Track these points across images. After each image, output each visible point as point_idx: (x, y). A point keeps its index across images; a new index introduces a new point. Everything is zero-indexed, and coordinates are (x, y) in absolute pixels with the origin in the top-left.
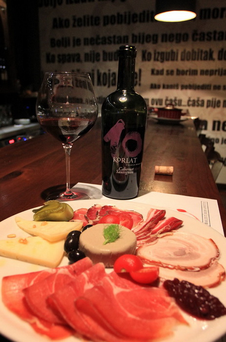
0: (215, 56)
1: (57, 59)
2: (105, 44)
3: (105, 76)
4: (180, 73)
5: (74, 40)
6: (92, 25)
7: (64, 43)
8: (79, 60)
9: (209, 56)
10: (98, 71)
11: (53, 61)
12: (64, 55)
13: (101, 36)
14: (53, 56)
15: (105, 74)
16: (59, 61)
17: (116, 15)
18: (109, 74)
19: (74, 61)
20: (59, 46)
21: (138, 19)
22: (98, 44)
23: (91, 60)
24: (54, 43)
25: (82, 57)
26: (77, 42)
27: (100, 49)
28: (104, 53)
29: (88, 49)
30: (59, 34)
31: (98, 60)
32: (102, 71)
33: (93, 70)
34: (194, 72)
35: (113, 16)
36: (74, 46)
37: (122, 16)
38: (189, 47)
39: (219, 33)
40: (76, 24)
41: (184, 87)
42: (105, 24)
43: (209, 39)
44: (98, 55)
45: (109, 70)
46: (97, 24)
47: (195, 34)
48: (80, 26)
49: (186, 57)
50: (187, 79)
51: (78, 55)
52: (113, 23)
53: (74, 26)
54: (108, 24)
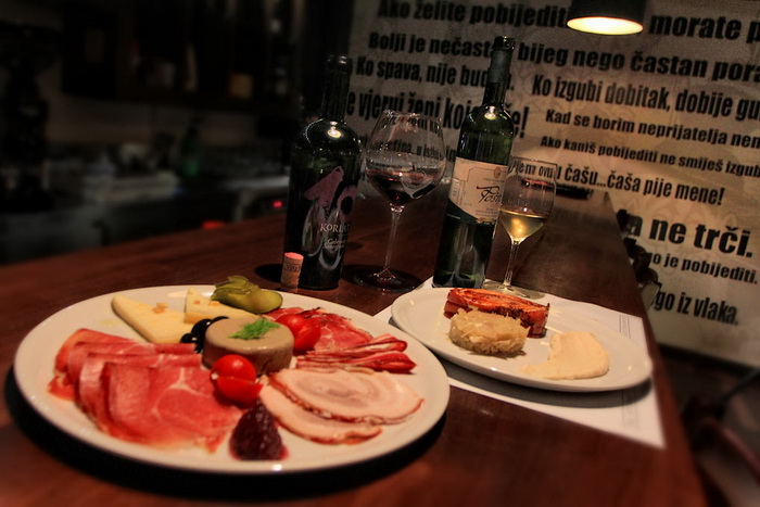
0: (671, 101)
1: (376, 69)
2: (469, 54)
3: (459, 111)
4: (601, 123)
5: (412, 40)
6: (450, 18)
7: (395, 42)
8: (416, 77)
9: (659, 100)
10: (448, 100)
11: (369, 73)
12: (391, 65)
13: (463, 41)
14: (371, 63)
15: (460, 107)
16: (379, 75)
17: (496, 7)
18: (468, 108)
19: (406, 77)
20: (383, 47)
21: (536, 18)
22: (455, 53)
23: (438, 81)
24: (375, 41)
25: (423, 73)
26: (418, 45)
27: (458, 63)
28: (465, 70)
29: (436, 60)
30: (386, 28)
31: (451, 82)
32: (456, 102)
33: (439, 99)
34: (627, 127)
35: (490, 9)
36: (411, 51)
37: (506, 10)
38: (622, 79)
39: (683, 62)
40: (421, 14)
41: (605, 151)
42: (473, 21)
43: (663, 71)
44: (453, 72)
45: (469, 102)
46: (460, 19)
47: (637, 57)
48: (427, 17)
49: (615, 97)
50: (614, 137)
51: (417, 67)
52: (487, 21)
53: (417, 16)
54: (478, 21)
